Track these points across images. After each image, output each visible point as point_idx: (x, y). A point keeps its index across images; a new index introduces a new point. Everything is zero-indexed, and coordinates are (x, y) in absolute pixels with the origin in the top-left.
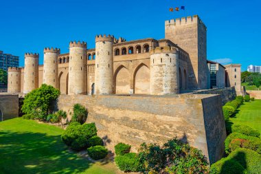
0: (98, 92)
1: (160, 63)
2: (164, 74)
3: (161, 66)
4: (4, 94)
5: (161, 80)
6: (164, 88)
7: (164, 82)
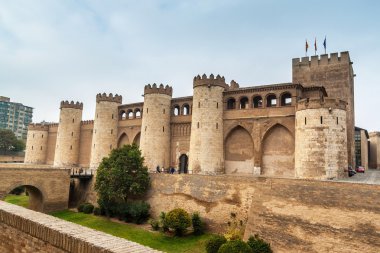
0: (198, 169)
1: (319, 125)
2: (327, 144)
3: (321, 129)
4: (18, 165)
5: (322, 154)
6: (327, 167)
7: (326, 158)
